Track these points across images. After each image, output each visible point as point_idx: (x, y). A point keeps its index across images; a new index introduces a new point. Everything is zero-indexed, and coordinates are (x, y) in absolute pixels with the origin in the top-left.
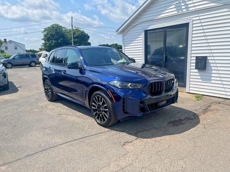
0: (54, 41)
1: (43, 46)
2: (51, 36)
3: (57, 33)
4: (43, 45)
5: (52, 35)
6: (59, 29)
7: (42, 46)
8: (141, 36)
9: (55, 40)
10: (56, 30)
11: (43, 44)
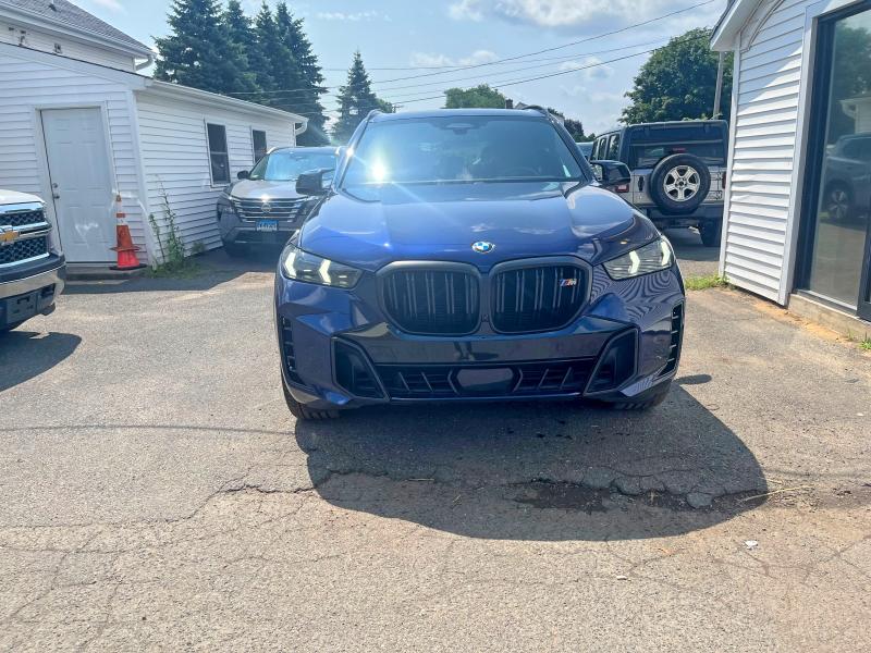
0: (667, 100)
1: (626, 120)
2: (659, 79)
3: (685, 65)
4: (626, 116)
5: (664, 77)
6: (697, 48)
7: (622, 121)
8: (800, 51)
9: (671, 94)
10: (685, 53)
11: (626, 112)
